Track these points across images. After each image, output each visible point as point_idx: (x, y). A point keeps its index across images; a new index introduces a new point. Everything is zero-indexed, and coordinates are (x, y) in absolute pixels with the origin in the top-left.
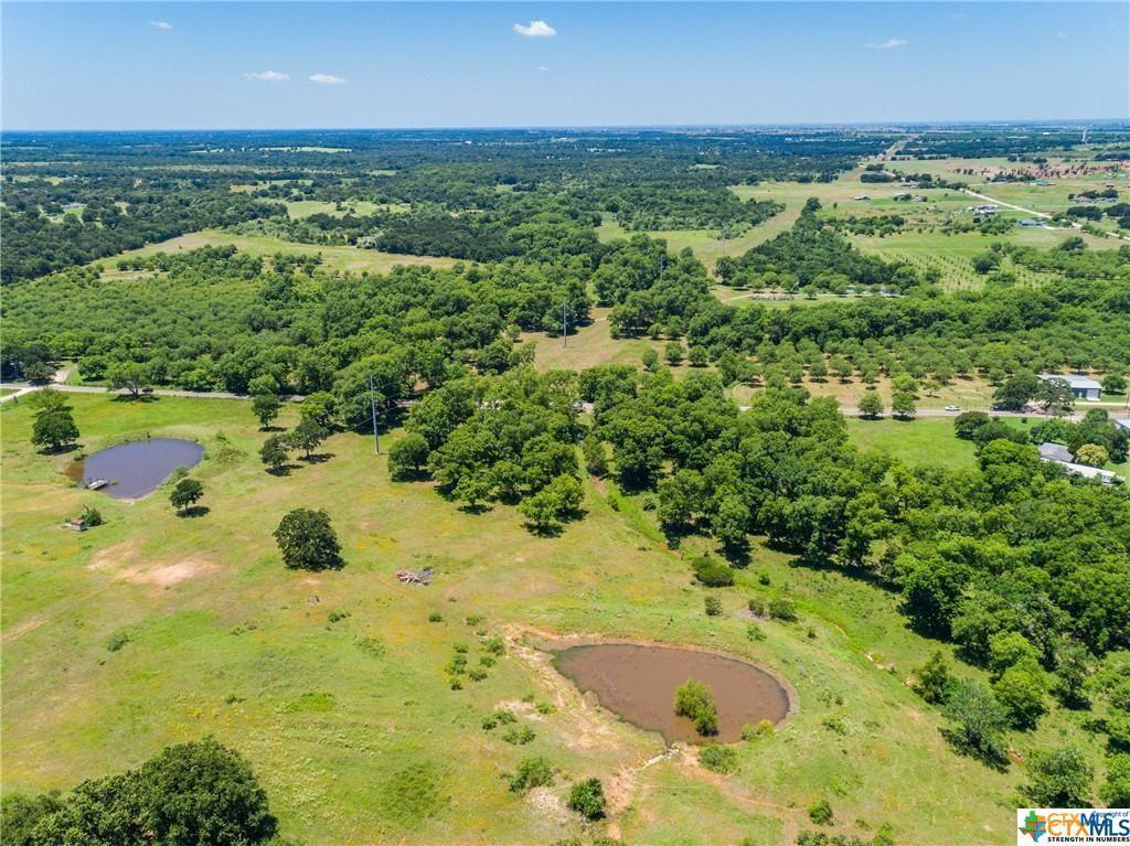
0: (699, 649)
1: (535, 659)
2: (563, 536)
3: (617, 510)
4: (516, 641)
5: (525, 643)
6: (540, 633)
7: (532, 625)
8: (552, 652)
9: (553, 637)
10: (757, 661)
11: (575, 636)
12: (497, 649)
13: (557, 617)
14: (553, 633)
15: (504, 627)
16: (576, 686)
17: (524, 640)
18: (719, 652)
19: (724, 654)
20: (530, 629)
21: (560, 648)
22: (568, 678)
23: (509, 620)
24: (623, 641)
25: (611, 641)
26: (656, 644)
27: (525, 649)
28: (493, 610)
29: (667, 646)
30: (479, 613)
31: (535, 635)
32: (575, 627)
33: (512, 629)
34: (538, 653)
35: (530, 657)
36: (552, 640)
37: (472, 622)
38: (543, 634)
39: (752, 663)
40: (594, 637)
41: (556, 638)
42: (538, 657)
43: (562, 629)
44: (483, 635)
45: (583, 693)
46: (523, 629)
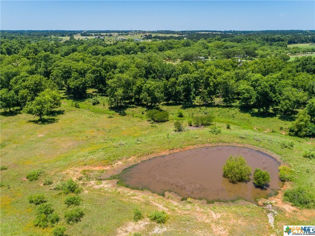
0: (195, 147)
1: (106, 186)
2: (59, 121)
3: (79, 108)
4: (80, 179)
5: (89, 178)
6: (94, 169)
7: (85, 165)
8: (113, 178)
9: (105, 168)
10: (229, 143)
11: (120, 163)
12: (72, 189)
13: (101, 154)
14: (104, 166)
15: (64, 173)
16: (154, 193)
17: (87, 176)
18: (207, 145)
19: (210, 145)
20: (86, 168)
21: (116, 173)
22: (142, 190)
23: (65, 167)
24: (151, 156)
25: (144, 158)
26: (171, 152)
27: (92, 182)
28: (46, 165)
29: (178, 151)
30: (36, 170)
31: (92, 171)
32: (117, 158)
33: (71, 172)
34: (104, 182)
35: (101, 186)
36: (106, 171)
37: (33, 178)
38: (97, 168)
39: (227, 144)
40: (132, 160)
41: (108, 168)
42: (107, 184)
43: (109, 161)
44: (50, 183)
45: (163, 195)
46: (81, 170)
